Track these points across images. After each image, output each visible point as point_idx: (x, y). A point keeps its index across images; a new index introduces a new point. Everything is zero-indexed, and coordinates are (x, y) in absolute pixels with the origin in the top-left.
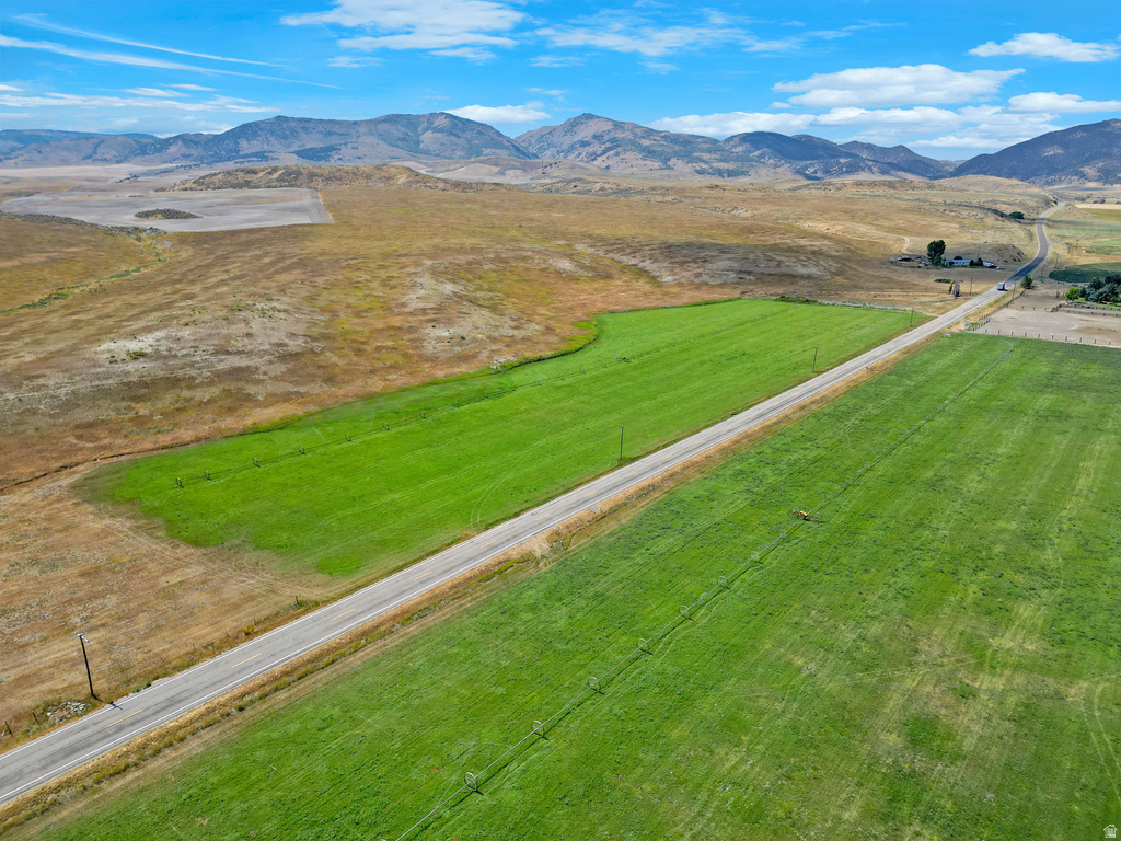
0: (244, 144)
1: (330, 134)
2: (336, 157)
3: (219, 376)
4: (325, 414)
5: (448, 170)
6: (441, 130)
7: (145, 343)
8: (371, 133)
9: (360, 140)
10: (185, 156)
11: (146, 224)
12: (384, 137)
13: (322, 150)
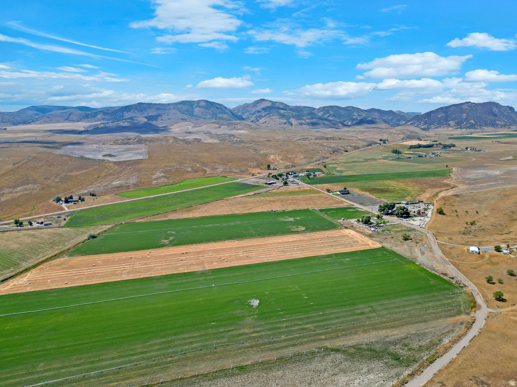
0: (125, 113)
1: (159, 109)
2: (160, 119)
3: (126, 186)
4: (138, 190)
5: (199, 126)
6: (202, 107)
7: (118, 183)
8: (174, 108)
9: (170, 112)
10: (103, 119)
11: (105, 158)
12: (179, 110)
13: (155, 116)
